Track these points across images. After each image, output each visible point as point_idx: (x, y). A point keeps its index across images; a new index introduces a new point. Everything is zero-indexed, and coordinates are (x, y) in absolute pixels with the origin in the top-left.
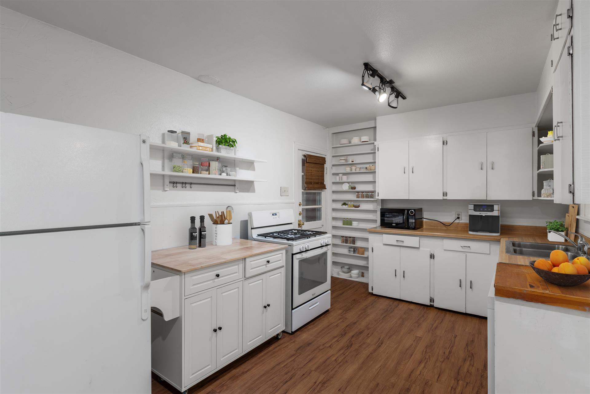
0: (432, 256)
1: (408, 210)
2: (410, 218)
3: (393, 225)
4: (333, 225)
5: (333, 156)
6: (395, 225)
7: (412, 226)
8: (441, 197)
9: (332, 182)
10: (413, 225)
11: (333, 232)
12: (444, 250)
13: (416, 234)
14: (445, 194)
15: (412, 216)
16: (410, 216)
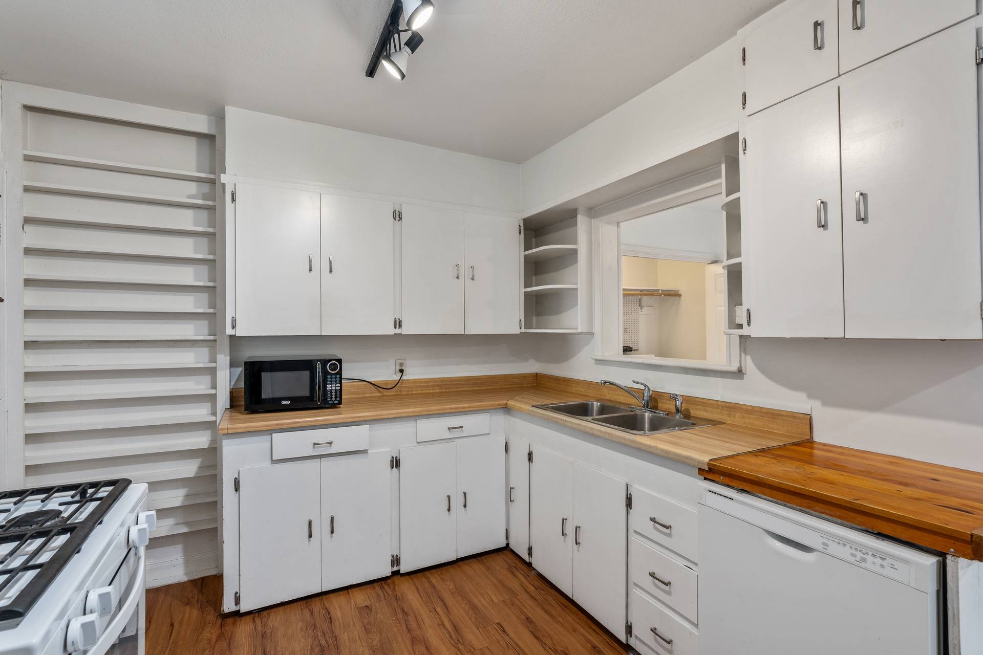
0: (395, 463)
1: (324, 362)
2: (329, 380)
3: (284, 402)
4: (28, 432)
5: (27, 189)
6: (288, 402)
7: (334, 399)
8: (390, 330)
9: (26, 277)
10: (336, 398)
11: (28, 454)
12: (416, 444)
13: (363, 419)
14: (398, 324)
15: (334, 376)
16: (329, 376)
